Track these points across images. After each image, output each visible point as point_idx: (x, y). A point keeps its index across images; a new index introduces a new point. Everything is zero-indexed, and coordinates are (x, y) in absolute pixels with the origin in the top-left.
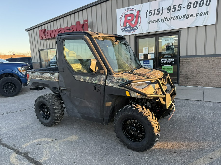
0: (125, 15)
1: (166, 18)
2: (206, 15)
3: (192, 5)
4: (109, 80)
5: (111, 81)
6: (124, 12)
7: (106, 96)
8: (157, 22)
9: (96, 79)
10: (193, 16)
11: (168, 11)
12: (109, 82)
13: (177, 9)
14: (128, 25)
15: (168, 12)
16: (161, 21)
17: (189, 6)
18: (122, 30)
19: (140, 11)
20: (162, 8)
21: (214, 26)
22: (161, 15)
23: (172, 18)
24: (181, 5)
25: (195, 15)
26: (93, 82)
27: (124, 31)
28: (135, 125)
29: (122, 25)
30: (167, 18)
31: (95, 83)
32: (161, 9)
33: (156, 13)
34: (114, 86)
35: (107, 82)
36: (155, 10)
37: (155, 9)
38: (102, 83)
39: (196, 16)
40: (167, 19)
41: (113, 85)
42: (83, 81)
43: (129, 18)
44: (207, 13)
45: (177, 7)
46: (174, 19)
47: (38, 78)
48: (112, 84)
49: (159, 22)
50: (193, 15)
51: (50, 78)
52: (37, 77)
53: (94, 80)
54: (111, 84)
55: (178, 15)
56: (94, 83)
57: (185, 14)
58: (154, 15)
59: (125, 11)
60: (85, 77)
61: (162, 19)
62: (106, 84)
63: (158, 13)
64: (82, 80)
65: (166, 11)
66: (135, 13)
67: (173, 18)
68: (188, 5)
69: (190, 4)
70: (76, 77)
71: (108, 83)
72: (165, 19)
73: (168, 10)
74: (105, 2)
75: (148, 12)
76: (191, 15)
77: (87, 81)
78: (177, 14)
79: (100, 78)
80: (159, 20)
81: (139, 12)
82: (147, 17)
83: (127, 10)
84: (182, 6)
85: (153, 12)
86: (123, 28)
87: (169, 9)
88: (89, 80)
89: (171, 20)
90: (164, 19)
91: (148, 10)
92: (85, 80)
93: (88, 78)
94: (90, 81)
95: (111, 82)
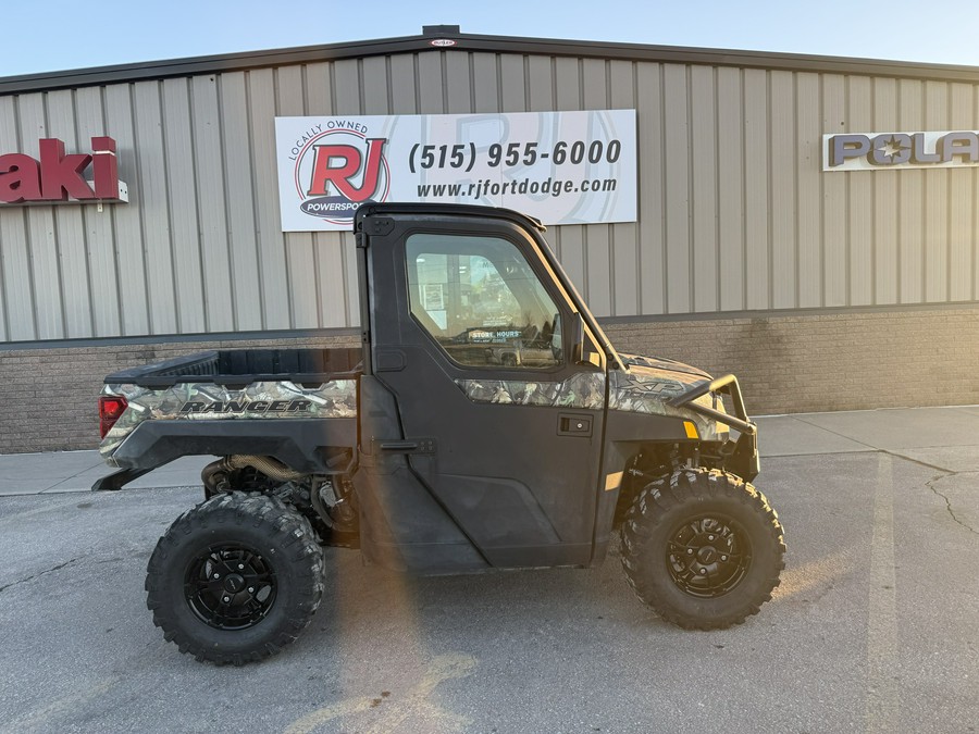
0: (317, 148)
1: (487, 185)
2: (609, 189)
3: (568, 150)
4: (619, 389)
5: (627, 393)
6: (311, 133)
7: (612, 449)
8: (456, 194)
9: (568, 389)
10: (573, 188)
11: (494, 160)
12: (621, 394)
13: (522, 157)
14: (333, 191)
15: (490, 164)
16: (470, 194)
17: (558, 155)
18: (304, 206)
19: (384, 141)
20: (472, 145)
21: (633, 227)
22: (468, 170)
23: (505, 185)
24: (535, 145)
25: (577, 184)
26: (557, 403)
27: (315, 212)
28: (711, 537)
29: (306, 187)
30: (491, 184)
31: (563, 403)
32: (468, 147)
33: (449, 159)
34: (642, 409)
35: (612, 397)
36: (444, 149)
37: (445, 146)
38: (595, 401)
39: (583, 190)
40: (489, 188)
41: (638, 403)
42: (509, 400)
43: (338, 163)
44: (611, 184)
45: (521, 150)
46: (513, 192)
47: (206, 411)
48: (634, 401)
49: (463, 194)
50: (571, 185)
51: (298, 405)
52: (196, 410)
53: (559, 392)
54: (629, 401)
55: (527, 180)
56: (560, 406)
57: (550, 179)
58: (441, 165)
59: (316, 130)
60: (517, 386)
61: (472, 186)
62: (612, 405)
63: (456, 160)
64: (506, 398)
65: (483, 158)
66: (363, 147)
67: (510, 187)
68: (556, 151)
69: (561, 148)
70: (475, 387)
71: (619, 401)
72: (483, 188)
73: (492, 155)
74: (213, 76)
75: (419, 152)
76: (566, 186)
77: (526, 401)
78: (521, 173)
79: (584, 385)
80: (460, 186)
81: (379, 145)
82: (413, 171)
83: (325, 128)
84: (539, 151)
85: (437, 153)
86: (309, 198)
87: (495, 152)
88: (536, 393)
89: (503, 192)
90: (480, 186)
91: (416, 146)
92: (517, 396)
93: (531, 388)
94: (541, 400)
95: (630, 394)
